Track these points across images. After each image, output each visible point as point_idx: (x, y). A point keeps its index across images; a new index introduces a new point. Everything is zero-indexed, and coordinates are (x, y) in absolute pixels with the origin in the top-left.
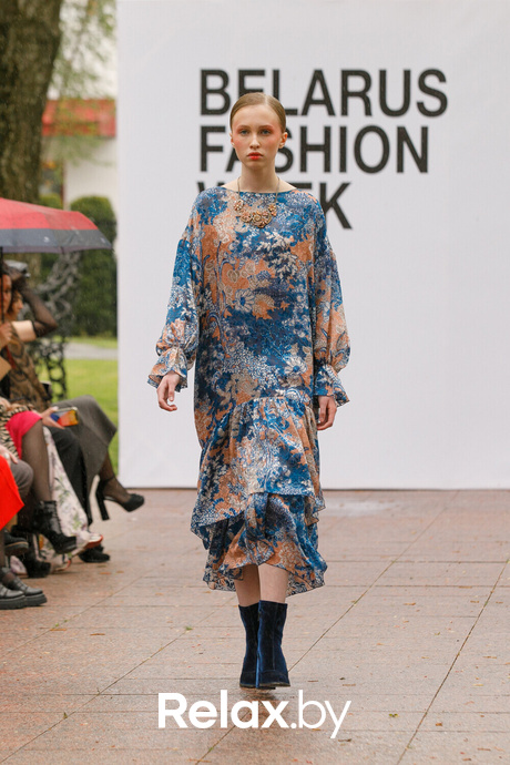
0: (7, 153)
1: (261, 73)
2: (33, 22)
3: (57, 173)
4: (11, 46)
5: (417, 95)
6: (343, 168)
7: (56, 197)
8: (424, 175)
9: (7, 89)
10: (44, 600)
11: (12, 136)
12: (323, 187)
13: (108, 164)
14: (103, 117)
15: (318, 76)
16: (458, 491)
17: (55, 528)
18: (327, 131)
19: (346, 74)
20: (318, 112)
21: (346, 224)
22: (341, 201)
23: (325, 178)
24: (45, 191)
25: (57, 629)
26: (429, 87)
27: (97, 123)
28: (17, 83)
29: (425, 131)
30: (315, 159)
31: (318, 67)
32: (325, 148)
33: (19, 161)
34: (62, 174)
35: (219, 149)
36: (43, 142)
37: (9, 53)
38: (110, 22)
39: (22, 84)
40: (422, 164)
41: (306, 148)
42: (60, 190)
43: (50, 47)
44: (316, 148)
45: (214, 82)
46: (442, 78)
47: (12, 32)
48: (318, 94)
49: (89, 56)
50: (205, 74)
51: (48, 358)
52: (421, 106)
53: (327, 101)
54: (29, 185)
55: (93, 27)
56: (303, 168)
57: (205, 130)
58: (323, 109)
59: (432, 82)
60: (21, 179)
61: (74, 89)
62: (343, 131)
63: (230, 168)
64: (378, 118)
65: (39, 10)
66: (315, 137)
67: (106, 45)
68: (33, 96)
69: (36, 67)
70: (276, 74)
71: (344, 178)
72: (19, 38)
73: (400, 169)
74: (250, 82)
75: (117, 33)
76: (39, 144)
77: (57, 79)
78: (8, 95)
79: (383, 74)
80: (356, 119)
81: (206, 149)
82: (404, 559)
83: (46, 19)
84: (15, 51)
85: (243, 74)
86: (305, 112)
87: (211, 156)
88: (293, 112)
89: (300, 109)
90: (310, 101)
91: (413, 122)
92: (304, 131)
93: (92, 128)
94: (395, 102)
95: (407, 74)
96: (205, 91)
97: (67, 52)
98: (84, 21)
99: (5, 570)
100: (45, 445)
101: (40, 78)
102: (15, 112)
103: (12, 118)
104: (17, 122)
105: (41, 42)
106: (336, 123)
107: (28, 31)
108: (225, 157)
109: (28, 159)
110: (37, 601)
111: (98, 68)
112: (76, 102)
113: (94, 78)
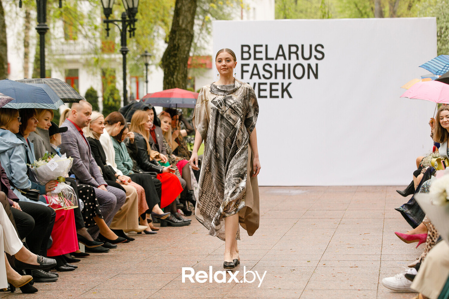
0: (176, 74)
1: (261, 46)
2: (184, 30)
3: (192, 81)
4: (177, 38)
5: (314, 53)
6: (289, 78)
7: (192, 89)
8: (317, 80)
9: (176, 52)
10: (190, 224)
11: (177, 68)
12: (283, 84)
13: (209, 78)
14: (208, 62)
15: (281, 47)
16: (329, 186)
17: (194, 199)
18: (284, 65)
19: (290, 46)
20: (281, 59)
21: (290, 97)
22: (289, 89)
23: (283, 81)
24: (189, 87)
25: (194, 233)
26: (318, 50)
27: (206, 64)
28: (179, 50)
29: (317, 65)
30: (280, 75)
31: (281, 44)
32: (283, 71)
33: (180, 76)
34: (194, 81)
35: (247, 71)
36: (188, 70)
37: (177, 40)
38: (210, 30)
39: (181, 50)
40: (316, 76)
41: (277, 71)
42: (193, 86)
43: (190, 38)
44: (280, 71)
45: (246, 49)
46: (323, 47)
47: (177, 33)
48: (281, 53)
49: (203, 41)
50: (242, 46)
51: (190, 143)
52: (315, 57)
53: (284, 55)
54: (183, 84)
55: (204, 31)
56: (276, 78)
57: (243, 65)
58: (282, 58)
59: (319, 48)
60: (181, 83)
61: (197, 53)
62: (289, 65)
63: (251, 78)
64: (301, 61)
65: (186, 26)
66: (280, 67)
67: (208, 38)
68: (184, 54)
69: (185, 45)
70: (266, 46)
71: (289, 81)
72: (180, 35)
73: (309, 77)
74: (258, 49)
75: (212, 33)
76: (187, 71)
77: (192, 49)
78: (176, 54)
79: (303, 46)
80: (294, 61)
81: (243, 71)
82: (311, 209)
83: (189, 28)
84: (179, 39)
85: (255, 46)
86: (276, 59)
87: (245, 74)
88: (272, 59)
89: (275, 58)
90: (278, 55)
91: (313, 62)
92: (276, 65)
93: (204, 66)
94: (307, 55)
95: (311, 46)
96: (243, 52)
97: (195, 40)
98: (201, 30)
99: (177, 213)
100: (190, 171)
101: (187, 49)
102: (179, 60)
103: (178, 62)
104: (179, 63)
105: (187, 36)
106: (287, 62)
107: (183, 32)
108: (249, 74)
109: (183, 76)
110: (187, 224)
111: (206, 46)
112: (198, 57)
113: (204, 49)
